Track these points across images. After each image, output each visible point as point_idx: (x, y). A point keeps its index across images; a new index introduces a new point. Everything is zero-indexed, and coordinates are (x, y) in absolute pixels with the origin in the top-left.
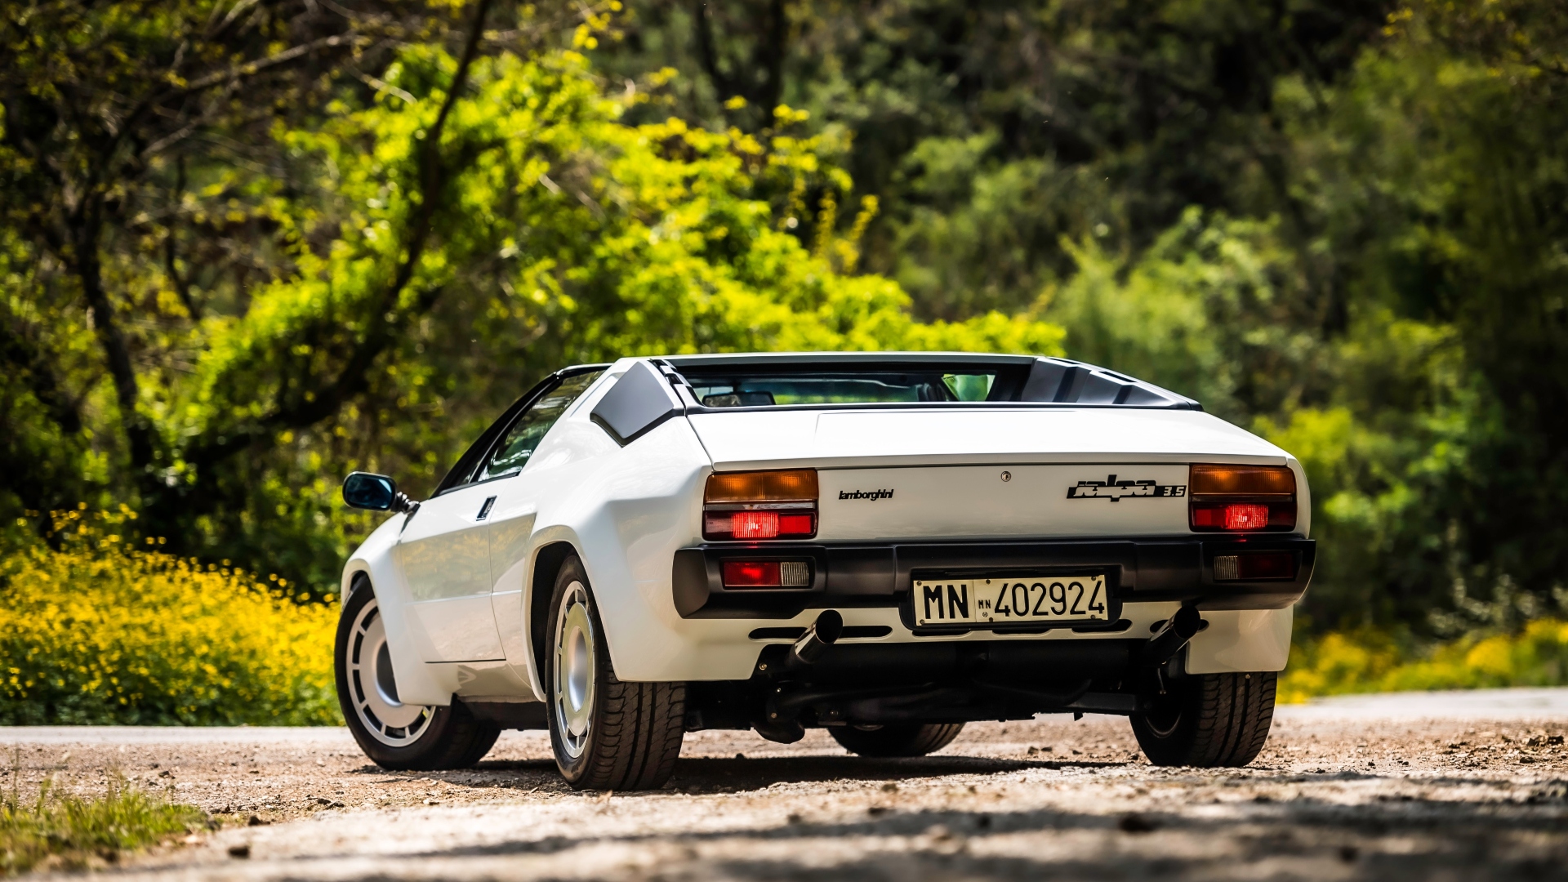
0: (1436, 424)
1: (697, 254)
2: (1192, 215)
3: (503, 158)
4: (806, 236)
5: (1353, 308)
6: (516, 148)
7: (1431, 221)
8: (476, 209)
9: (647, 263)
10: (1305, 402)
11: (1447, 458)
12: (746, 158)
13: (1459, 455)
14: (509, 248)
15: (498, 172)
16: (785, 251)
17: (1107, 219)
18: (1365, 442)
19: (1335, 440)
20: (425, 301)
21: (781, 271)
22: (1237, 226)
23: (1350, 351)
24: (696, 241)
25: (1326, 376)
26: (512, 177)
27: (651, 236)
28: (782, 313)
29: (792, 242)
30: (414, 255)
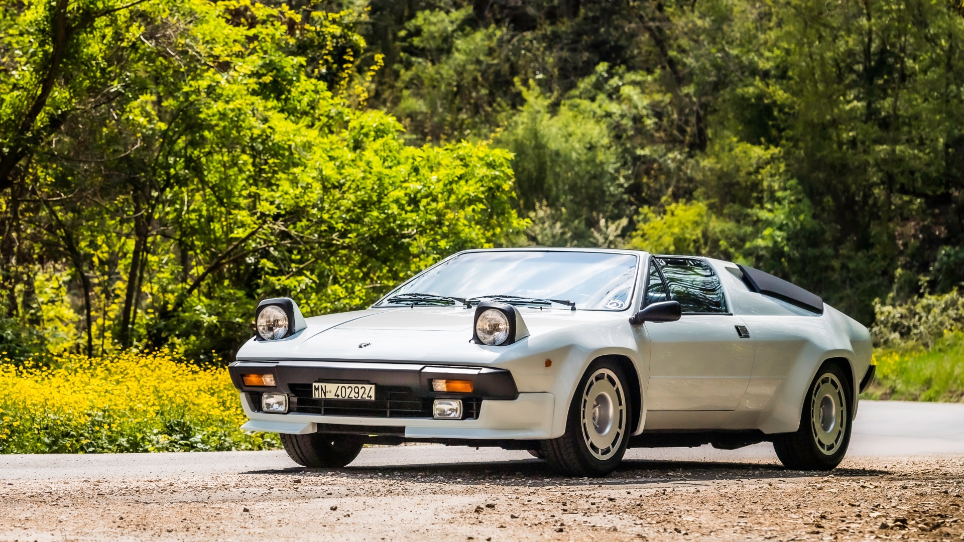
0: (764, 215)
1: (254, 93)
2: (602, 67)
3: (114, 22)
4: (332, 80)
5: (709, 132)
6: (122, 15)
7: (765, 75)
8: (92, 57)
9: (218, 98)
10: (676, 197)
11: (772, 237)
12: (291, 25)
13: (779, 235)
14: (116, 86)
15: (109, 32)
16: (317, 92)
17: (544, 70)
18: (716, 225)
19: (696, 224)
20: (55, 123)
21: (313, 105)
22: (631, 76)
23: (707, 163)
24: (252, 83)
25: (690, 180)
26: (118, 36)
27: (222, 78)
28: (313, 135)
29: (322, 85)
30: (47, 90)
